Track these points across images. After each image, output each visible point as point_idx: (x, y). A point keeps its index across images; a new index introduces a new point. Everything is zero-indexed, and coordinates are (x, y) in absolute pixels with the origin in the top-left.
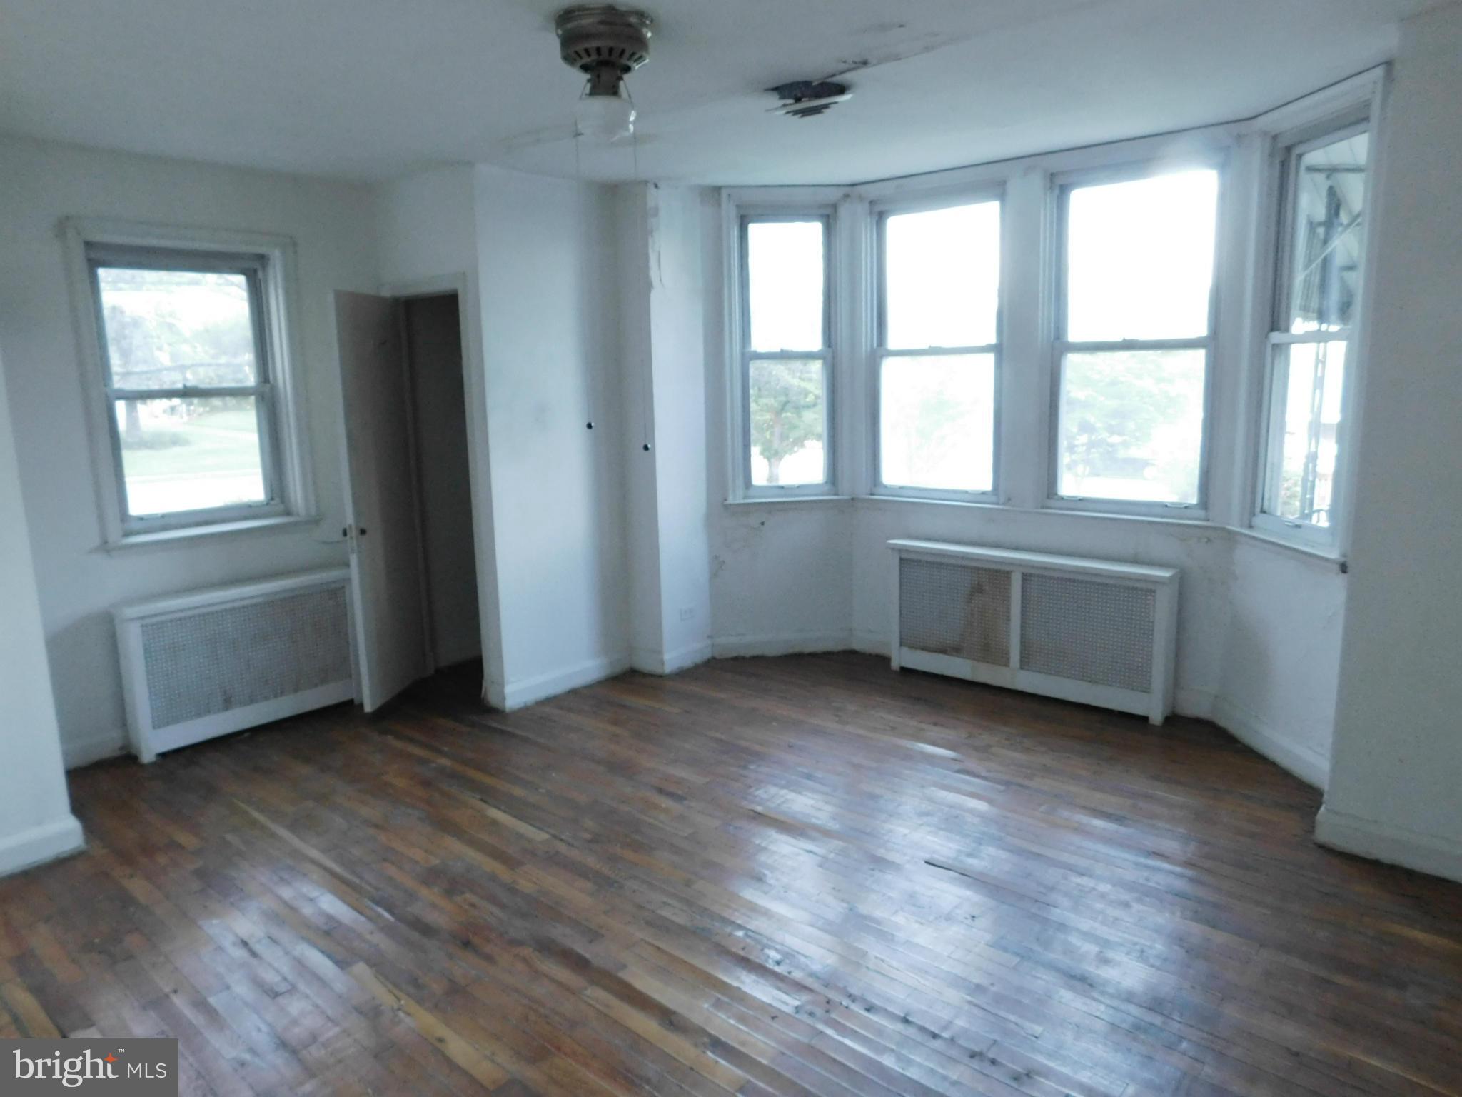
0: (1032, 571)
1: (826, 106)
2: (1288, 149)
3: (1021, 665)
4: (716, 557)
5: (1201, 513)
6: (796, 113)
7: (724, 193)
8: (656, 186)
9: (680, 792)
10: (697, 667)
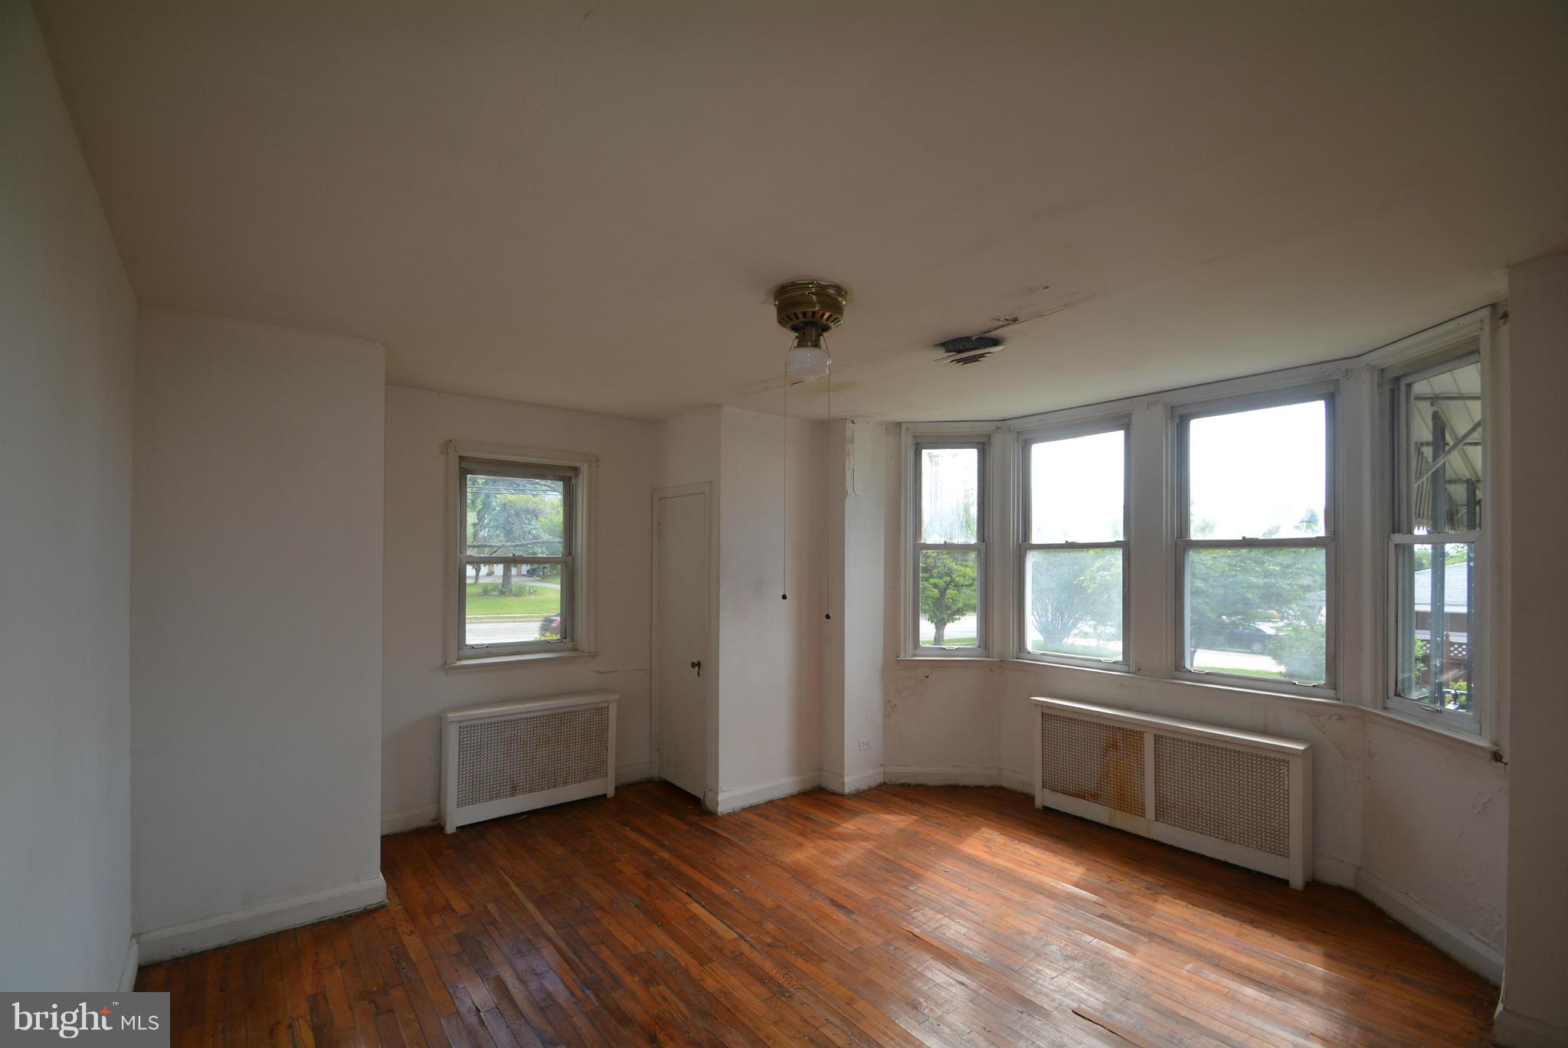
0: (1164, 734)
1: (982, 355)
2: (1397, 379)
3: (1156, 817)
4: (889, 701)
5: (1332, 693)
6: (959, 361)
7: (904, 427)
8: (853, 422)
9: (849, 906)
10: (871, 789)
